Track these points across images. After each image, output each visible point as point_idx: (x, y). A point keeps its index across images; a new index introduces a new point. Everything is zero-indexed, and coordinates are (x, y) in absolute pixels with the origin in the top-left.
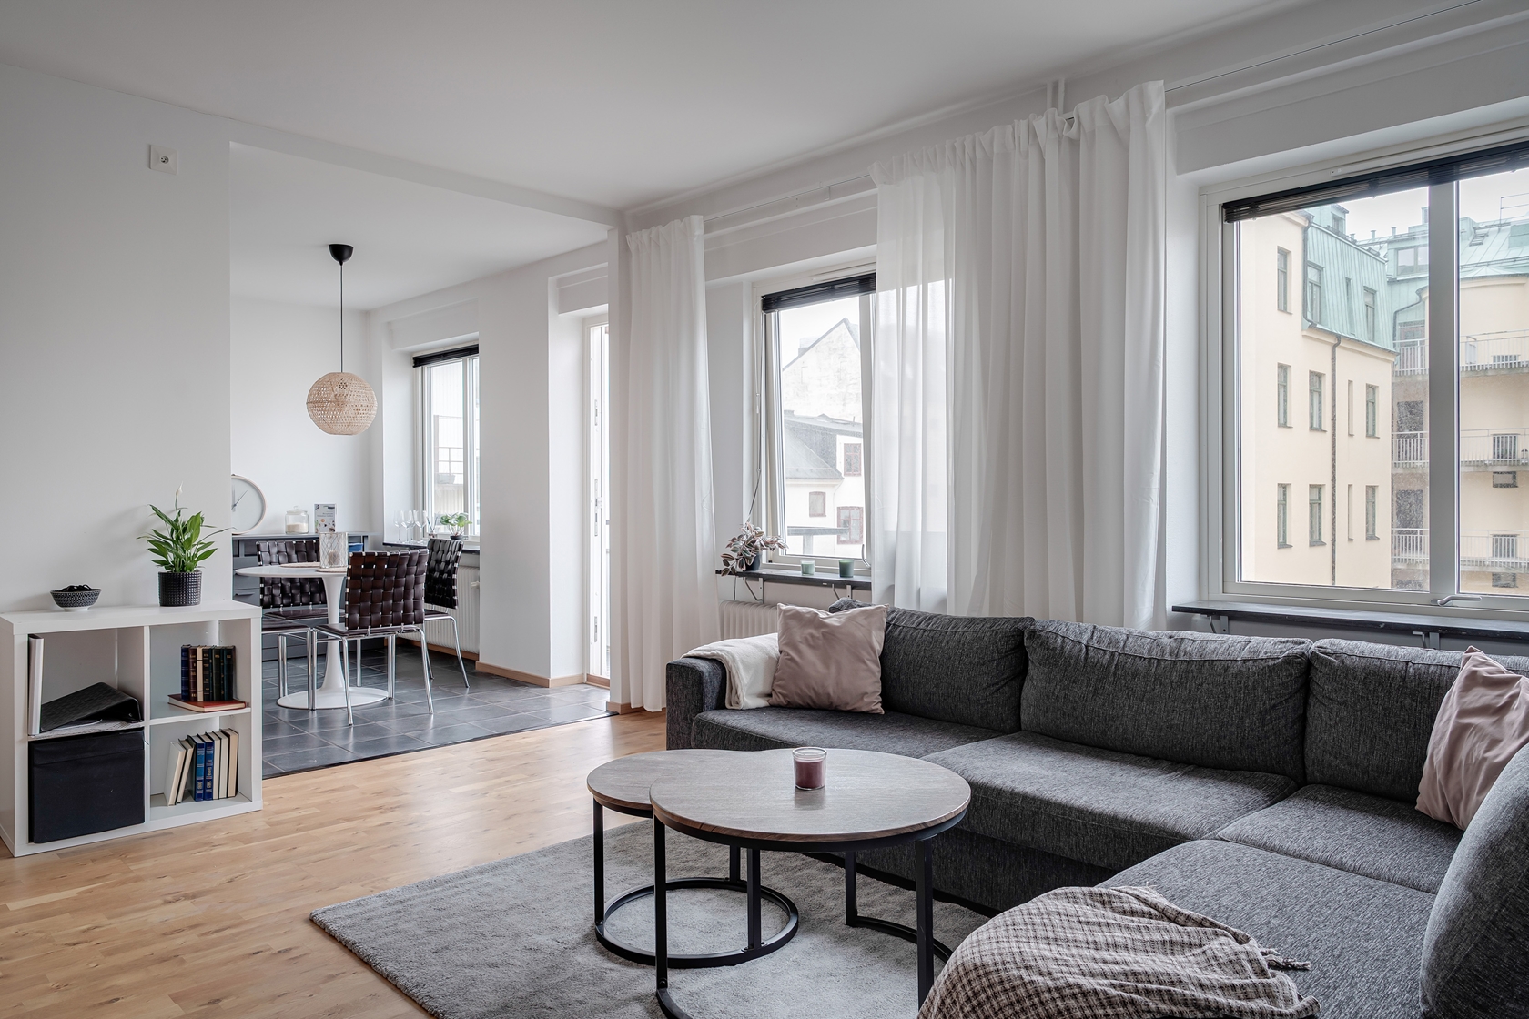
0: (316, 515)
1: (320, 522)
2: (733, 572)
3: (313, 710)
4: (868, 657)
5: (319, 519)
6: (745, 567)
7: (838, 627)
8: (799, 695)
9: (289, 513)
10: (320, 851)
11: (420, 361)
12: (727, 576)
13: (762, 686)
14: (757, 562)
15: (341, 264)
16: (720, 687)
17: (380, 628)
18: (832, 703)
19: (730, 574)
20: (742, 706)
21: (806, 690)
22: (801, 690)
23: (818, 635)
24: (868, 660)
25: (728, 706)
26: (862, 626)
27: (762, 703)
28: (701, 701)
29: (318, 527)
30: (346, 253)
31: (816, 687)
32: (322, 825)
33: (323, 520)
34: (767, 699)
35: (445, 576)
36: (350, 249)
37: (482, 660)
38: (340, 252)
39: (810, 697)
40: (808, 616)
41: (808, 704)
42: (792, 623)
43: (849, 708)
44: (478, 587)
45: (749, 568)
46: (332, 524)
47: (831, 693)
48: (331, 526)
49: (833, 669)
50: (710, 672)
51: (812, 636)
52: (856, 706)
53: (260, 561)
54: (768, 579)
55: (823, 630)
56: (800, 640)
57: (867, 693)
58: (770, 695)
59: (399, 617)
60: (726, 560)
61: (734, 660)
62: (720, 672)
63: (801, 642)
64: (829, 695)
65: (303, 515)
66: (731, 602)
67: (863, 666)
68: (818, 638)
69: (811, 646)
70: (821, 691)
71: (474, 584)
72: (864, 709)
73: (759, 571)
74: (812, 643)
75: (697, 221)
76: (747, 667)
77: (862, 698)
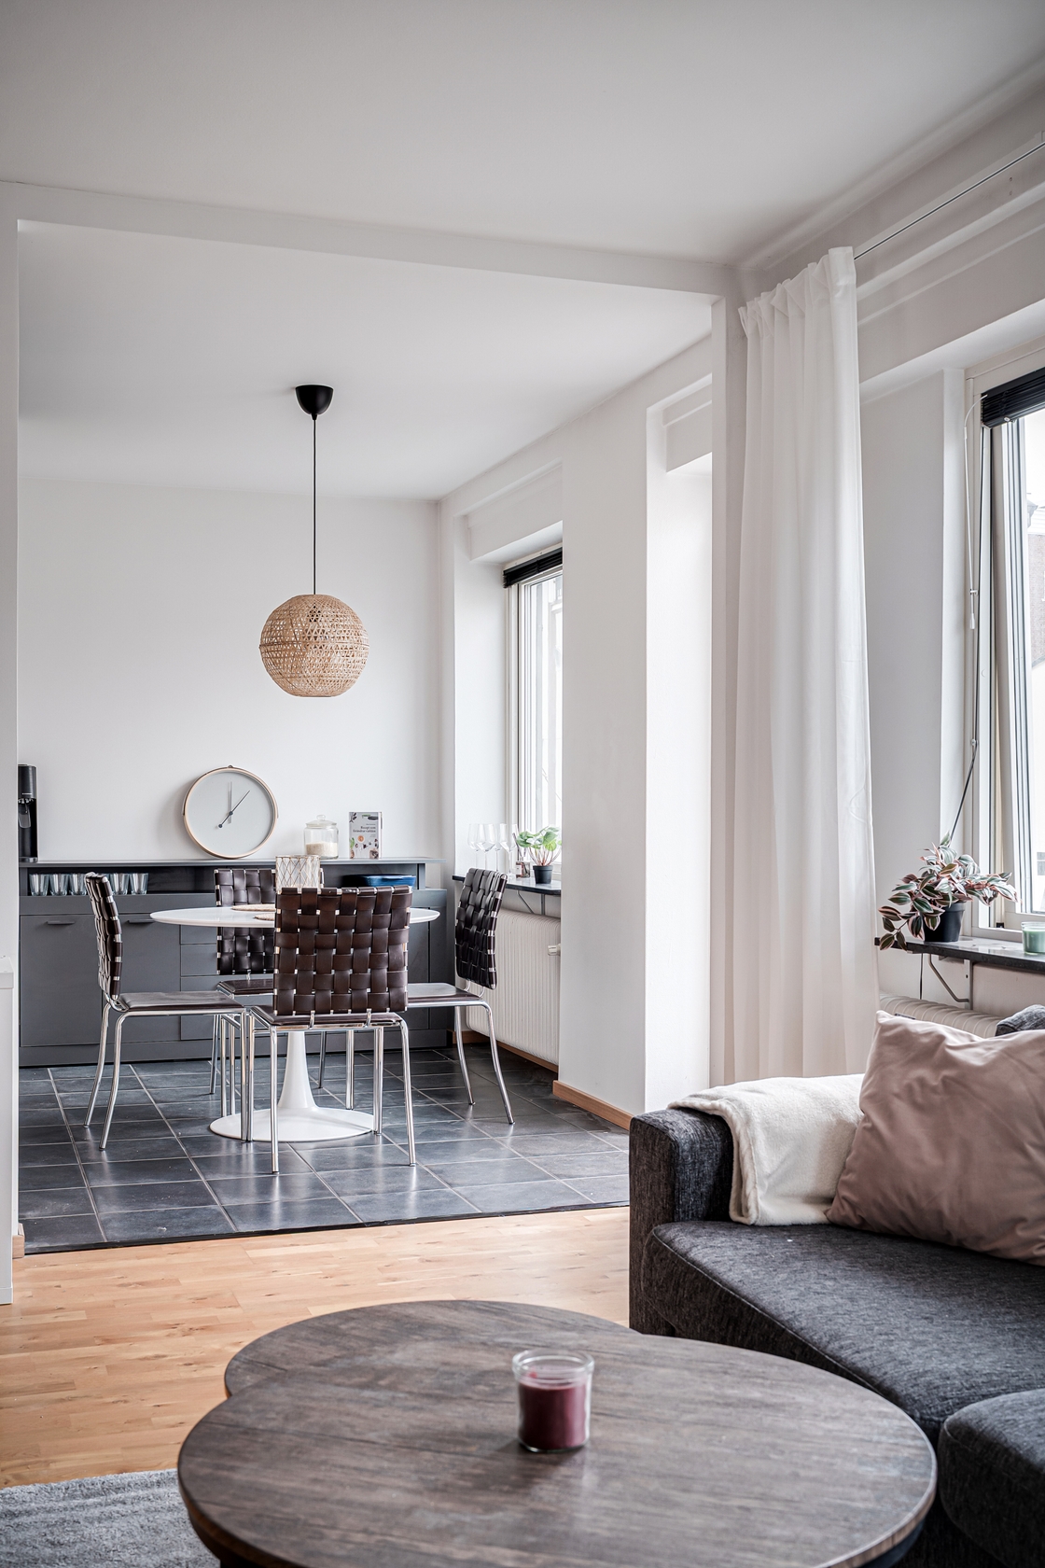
0: (353, 831)
1: (357, 841)
2: (900, 944)
3: (248, 1141)
4: (1034, 1139)
5: (356, 836)
6: (922, 933)
7: (978, 1069)
8: (881, 1208)
9: (311, 826)
10: (11, 1392)
11: (513, 576)
12: (890, 950)
13: (811, 1177)
14: (952, 925)
15: (314, 418)
16: (718, 1173)
17: (332, 1015)
18: (949, 1234)
19: (896, 946)
20: (753, 1217)
21: (895, 1199)
22: (885, 1197)
23: (934, 1083)
24: (1034, 1145)
25: (733, 1215)
26: (1031, 1070)
27: (811, 1214)
28: (673, 1198)
29: (354, 848)
30: (321, 399)
31: (914, 1194)
32: (62, 1345)
33: (361, 838)
34: (825, 1207)
35: (474, 929)
36: (327, 392)
37: (564, 1079)
38: (313, 398)
39: (903, 1214)
40: (925, 1040)
41: (903, 1229)
42: (891, 1052)
43: (985, 1247)
44: (559, 954)
45: (930, 936)
46: (373, 843)
47: (946, 1212)
48: (372, 847)
49: (954, 1160)
50: (693, 1143)
51: (922, 1082)
52: (1000, 1244)
53: (218, 900)
54: (978, 960)
55: (946, 1073)
56: (896, 1090)
57: (1023, 1220)
58: (829, 1200)
59: (362, 999)
60: (889, 917)
61: (748, 1121)
62: (719, 1145)
63: (897, 1096)
64: (940, 1213)
65: (330, 829)
66: (909, 1001)
67: (1021, 1159)
68: (934, 1090)
69: (918, 1107)
70: (924, 1204)
71: (553, 949)
72: (1019, 1254)
73: (961, 944)
74: (919, 1100)
75: (841, 259)
76: (775, 1137)
77: (1012, 1230)
